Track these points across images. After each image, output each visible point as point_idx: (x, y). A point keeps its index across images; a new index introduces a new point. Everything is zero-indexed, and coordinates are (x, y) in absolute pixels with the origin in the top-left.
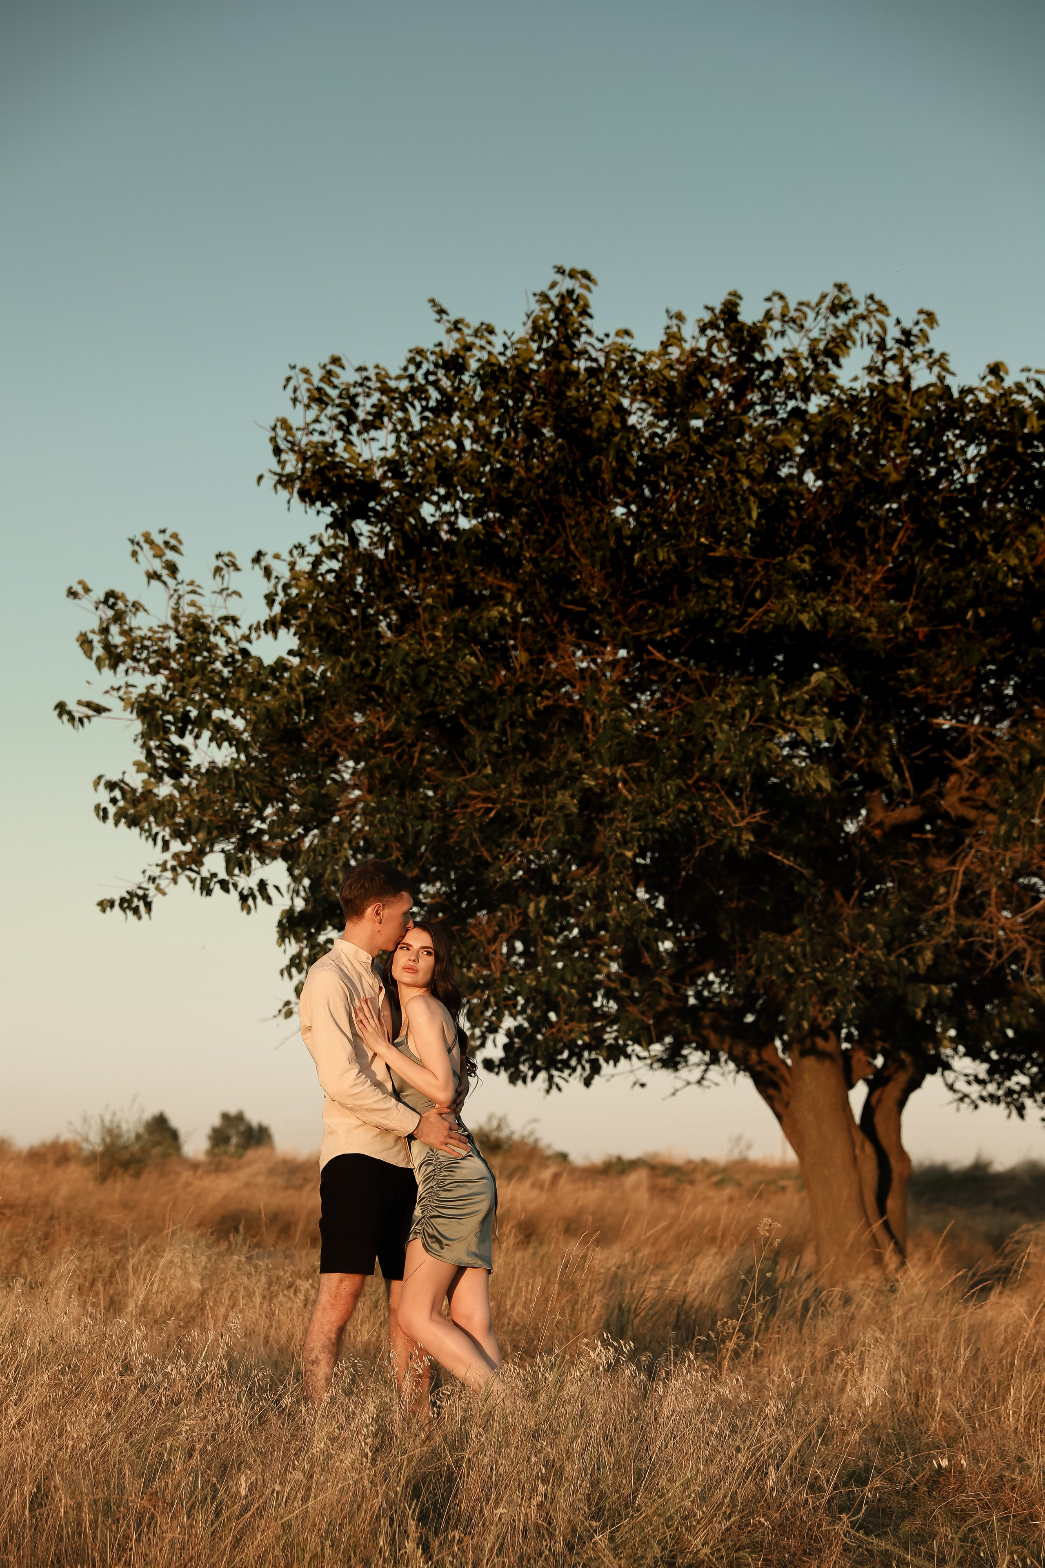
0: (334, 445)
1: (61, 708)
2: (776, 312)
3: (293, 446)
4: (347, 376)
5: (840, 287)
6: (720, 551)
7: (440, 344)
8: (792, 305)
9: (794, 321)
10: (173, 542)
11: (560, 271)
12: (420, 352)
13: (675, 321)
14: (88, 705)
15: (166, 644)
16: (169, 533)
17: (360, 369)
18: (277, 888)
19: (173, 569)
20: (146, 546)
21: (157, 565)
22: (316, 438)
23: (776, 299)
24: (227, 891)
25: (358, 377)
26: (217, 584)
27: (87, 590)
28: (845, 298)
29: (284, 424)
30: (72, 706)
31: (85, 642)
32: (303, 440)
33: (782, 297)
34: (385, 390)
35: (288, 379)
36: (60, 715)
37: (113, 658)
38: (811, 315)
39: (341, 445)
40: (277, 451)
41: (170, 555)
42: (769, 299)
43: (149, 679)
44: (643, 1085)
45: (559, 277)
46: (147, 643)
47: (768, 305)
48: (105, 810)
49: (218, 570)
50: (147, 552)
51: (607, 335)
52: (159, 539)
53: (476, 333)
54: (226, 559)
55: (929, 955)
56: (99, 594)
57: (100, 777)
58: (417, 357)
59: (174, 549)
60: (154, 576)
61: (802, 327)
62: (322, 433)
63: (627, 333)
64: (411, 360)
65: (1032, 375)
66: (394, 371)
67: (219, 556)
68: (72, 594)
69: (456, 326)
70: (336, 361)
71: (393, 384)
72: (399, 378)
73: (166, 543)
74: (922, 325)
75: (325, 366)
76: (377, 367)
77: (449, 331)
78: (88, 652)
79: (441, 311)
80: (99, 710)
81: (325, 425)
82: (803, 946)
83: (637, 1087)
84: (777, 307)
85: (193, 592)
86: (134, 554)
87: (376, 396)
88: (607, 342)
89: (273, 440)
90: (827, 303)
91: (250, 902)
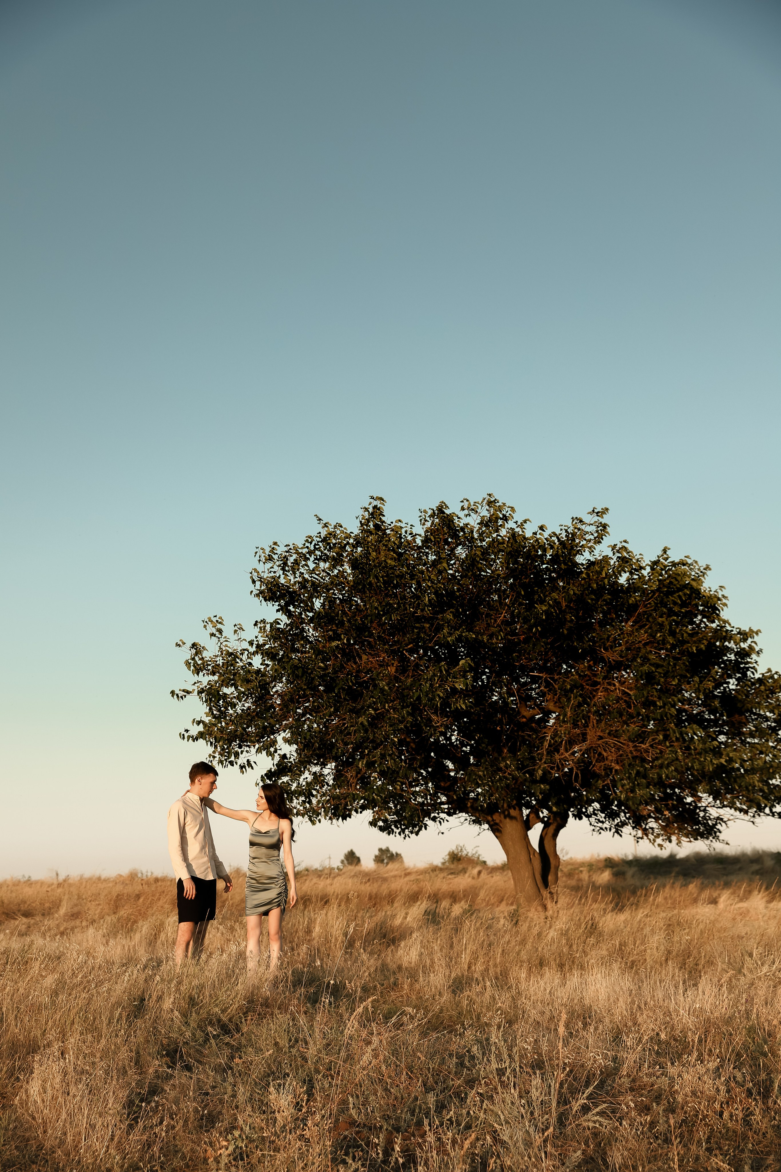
0: (279, 577)
1: (173, 693)
2: (465, 507)
3: (261, 579)
4: (281, 550)
5: (490, 495)
6: (419, 613)
7: (320, 533)
8: (472, 504)
9: (473, 510)
10: (220, 621)
11: (372, 498)
12: (310, 537)
13: (423, 514)
14: (183, 691)
15: (218, 662)
16: (218, 617)
17: (286, 546)
18: (255, 763)
19: (220, 631)
20: (209, 623)
21: (214, 631)
22: (272, 574)
23: (465, 501)
24: (233, 765)
25: (286, 549)
26: (236, 637)
27: (184, 643)
28: (492, 499)
29: (255, 570)
30: (177, 692)
31: (188, 664)
32: (266, 575)
33: (467, 500)
34: (297, 553)
35: (256, 553)
36: (173, 696)
37: (198, 670)
38: (480, 507)
39: (282, 576)
40: (254, 582)
41: (219, 626)
42: (462, 502)
43: (211, 678)
44: (443, 833)
45: (372, 500)
46: (209, 663)
47: (462, 504)
48: (183, 735)
49: (235, 631)
50: (210, 625)
51: (392, 523)
52: (214, 620)
53: (335, 527)
54: (239, 626)
55: (540, 772)
56: (189, 644)
57: (194, 720)
58: (309, 539)
59: (220, 623)
60: (212, 635)
61: (477, 512)
62: (275, 572)
63: (400, 521)
64: (307, 541)
65: (563, 528)
66: (301, 546)
67: (235, 625)
68: (178, 645)
69: (326, 525)
70: (275, 543)
71: (300, 551)
72: (302, 548)
73: (217, 621)
74: (510, 512)
75: (270, 547)
76: (294, 544)
77: (323, 527)
78: (189, 668)
79: (320, 520)
80: (188, 692)
81: (276, 568)
82: (483, 772)
83: (440, 834)
84: (466, 504)
85: (227, 641)
86: (205, 626)
87: (295, 556)
88: (392, 525)
89: (251, 577)
90: (486, 501)
91: (244, 769)
